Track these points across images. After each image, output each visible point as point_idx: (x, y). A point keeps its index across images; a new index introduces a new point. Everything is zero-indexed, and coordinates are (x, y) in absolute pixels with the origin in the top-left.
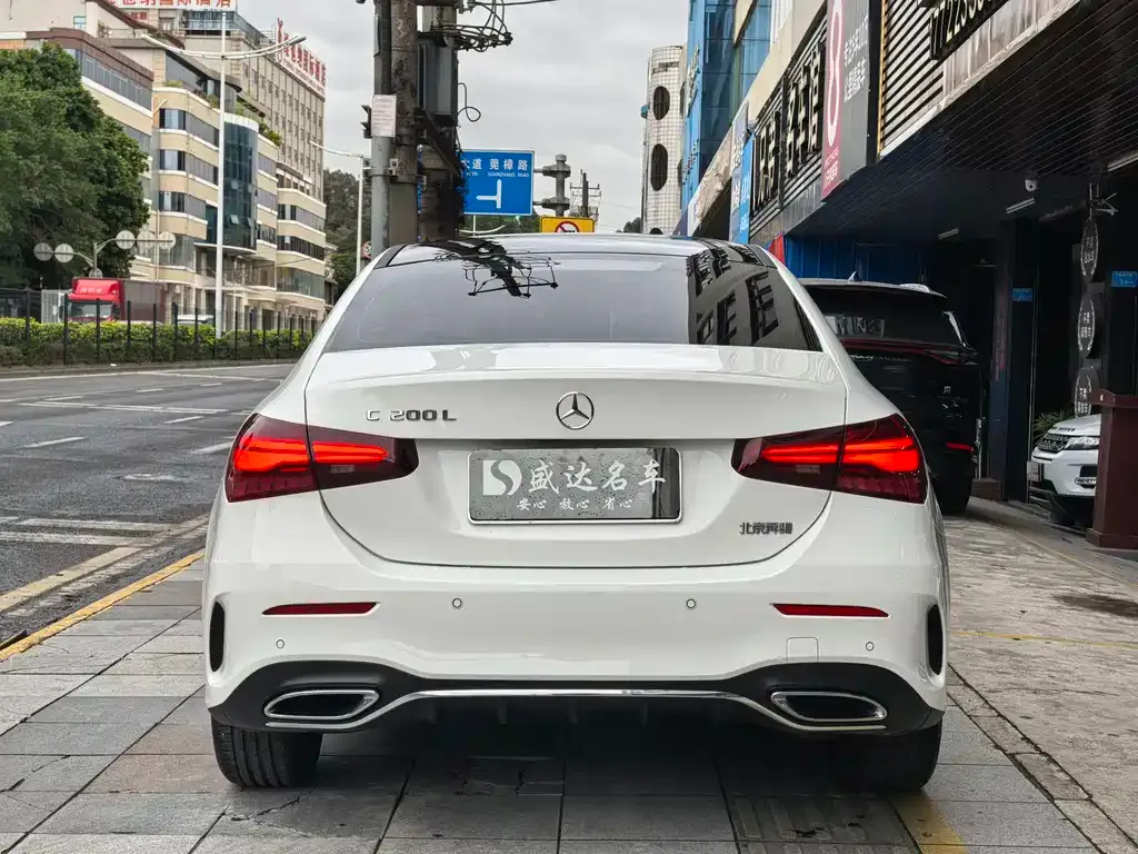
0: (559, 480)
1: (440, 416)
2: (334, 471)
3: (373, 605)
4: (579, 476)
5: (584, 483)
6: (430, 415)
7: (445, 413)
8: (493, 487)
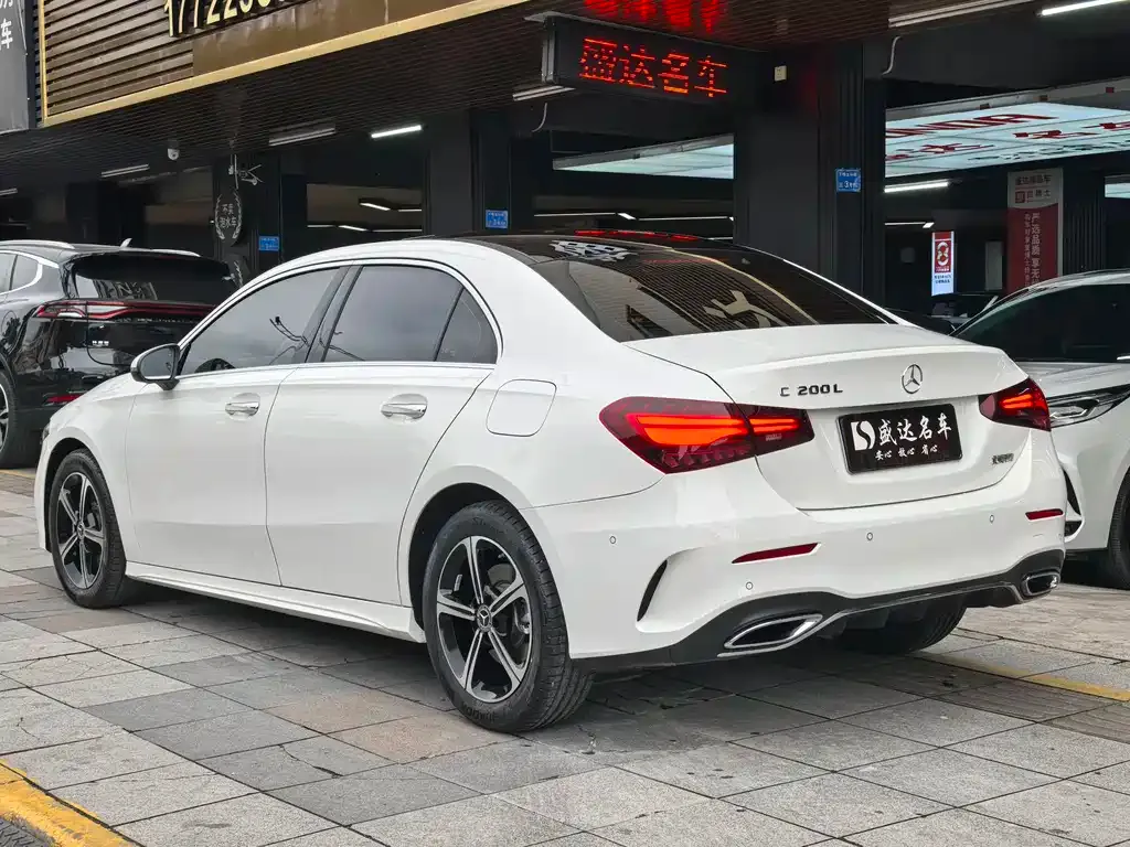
0: (895, 434)
1: (832, 389)
2: (768, 438)
3: (814, 545)
4: (906, 429)
5: (909, 436)
6: (825, 389)
7: (835, 386)
8: (860, 444)
